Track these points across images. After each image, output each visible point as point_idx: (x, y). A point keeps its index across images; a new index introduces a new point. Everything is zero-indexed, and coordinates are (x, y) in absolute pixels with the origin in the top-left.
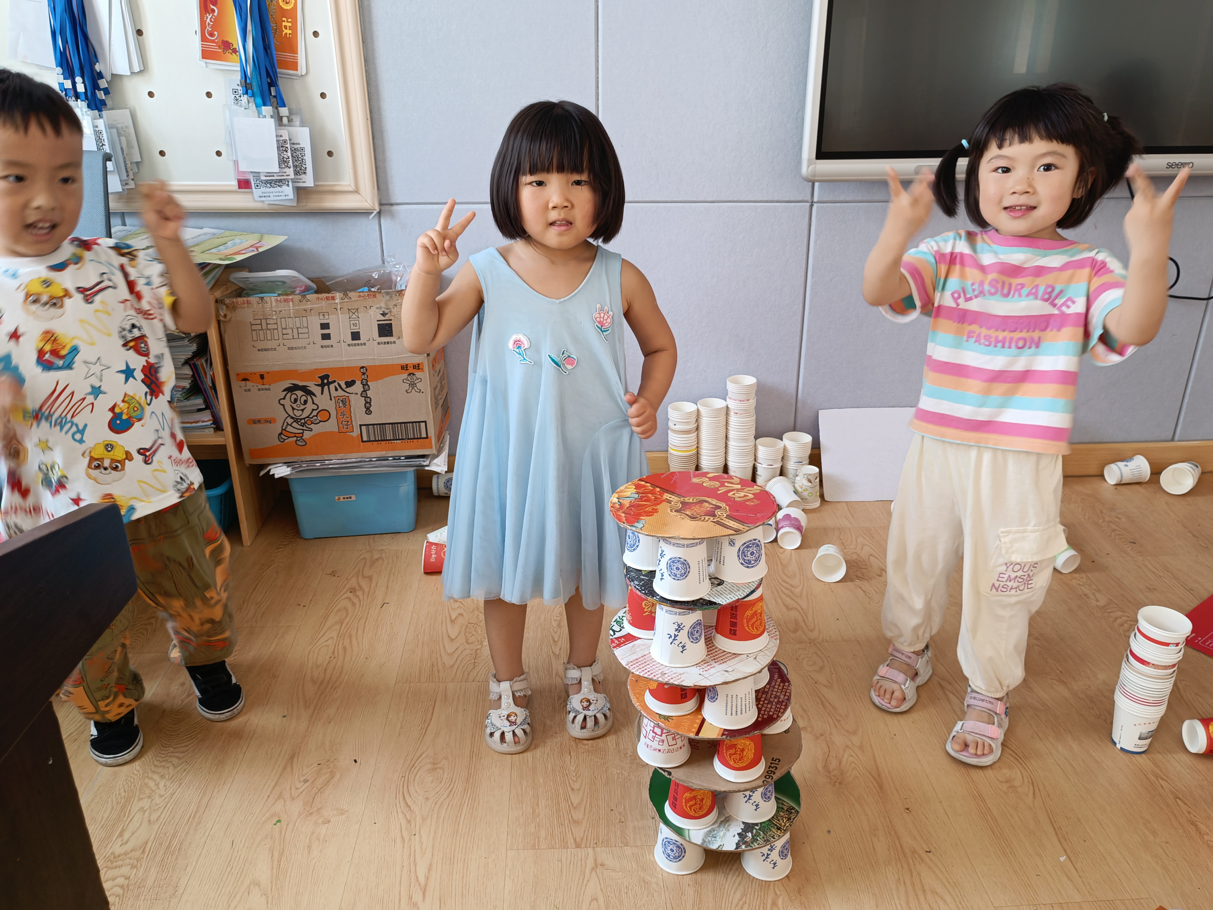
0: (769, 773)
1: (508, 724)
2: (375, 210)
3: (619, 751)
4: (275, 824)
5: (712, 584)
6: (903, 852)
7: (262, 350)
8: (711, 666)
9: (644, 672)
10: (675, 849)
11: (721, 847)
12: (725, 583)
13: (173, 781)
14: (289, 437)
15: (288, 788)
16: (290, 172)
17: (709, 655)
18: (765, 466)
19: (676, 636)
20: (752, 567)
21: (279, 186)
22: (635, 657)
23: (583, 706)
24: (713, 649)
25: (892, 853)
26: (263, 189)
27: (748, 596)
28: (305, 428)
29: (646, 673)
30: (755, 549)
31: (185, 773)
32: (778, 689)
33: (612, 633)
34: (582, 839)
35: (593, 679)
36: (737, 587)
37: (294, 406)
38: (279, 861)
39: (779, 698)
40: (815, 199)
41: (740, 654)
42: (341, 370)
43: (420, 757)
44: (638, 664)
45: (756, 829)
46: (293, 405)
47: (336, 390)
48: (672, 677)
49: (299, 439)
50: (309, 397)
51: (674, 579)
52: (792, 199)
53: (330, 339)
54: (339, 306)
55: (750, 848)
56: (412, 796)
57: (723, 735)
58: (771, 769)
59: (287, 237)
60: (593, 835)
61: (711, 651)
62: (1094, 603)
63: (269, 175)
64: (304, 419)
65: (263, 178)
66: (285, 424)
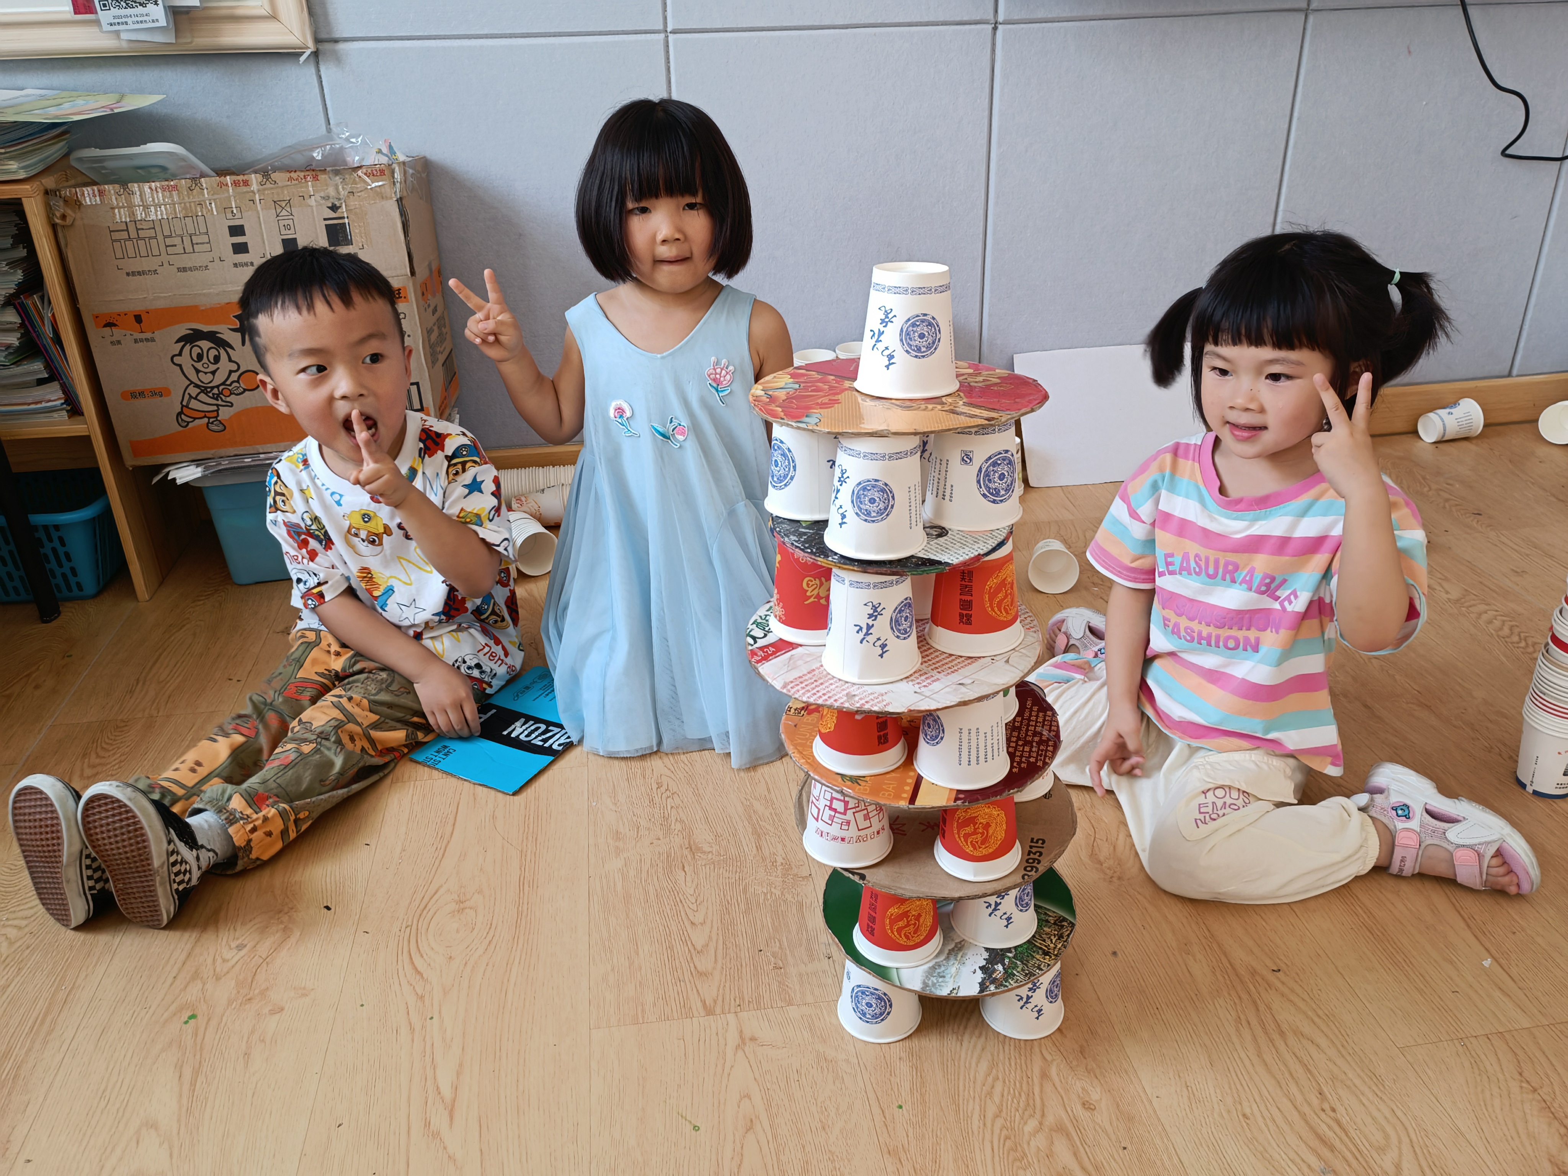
0: (1030, 861)
2: (308, 48)
3: (764, 859)
4: (186, 1022)
5: (927, 534)
6: (1237, 975)
7: (133, 274)
8: (933, 679)
9: (815, 697)
10: (873, 1002)
11: (955, 991)
12: (950, 532)
14: (195, 419)
15: (210, 960)
17: (925, 662)
19: (869, 627)
20: (1001, 501)
22: (796, 674)
24: (931, 653)
25: (1220, 977)
26: (115, 11)
27: (994, 550)
28: (220, 402)
29: (820, 697)
30: (1006, 468)
32: (1037, 722)
34: (715, 1002)
36: (974, 537)
37: (199, 366)
38: (193, 1084)
39: (1041, 734)
40: (1001, 19)
41: (979, 658)
43: (435, 893)
44: (803, 685)
45: (1009, 958)
46: (196, 365)
48: (867, 699)
49: (211, 420)
50: (222, 351)
51: (866, 520)
52: (966, 18)
53: (247, 251)
54: (257, 196)
55: (1003, 989)
56: (425, 956)
57: (956, 799)
58: (1032, 856)
60: (733, 992)
61: (927, 656)
64: (218, 387)
66: (187, 397)
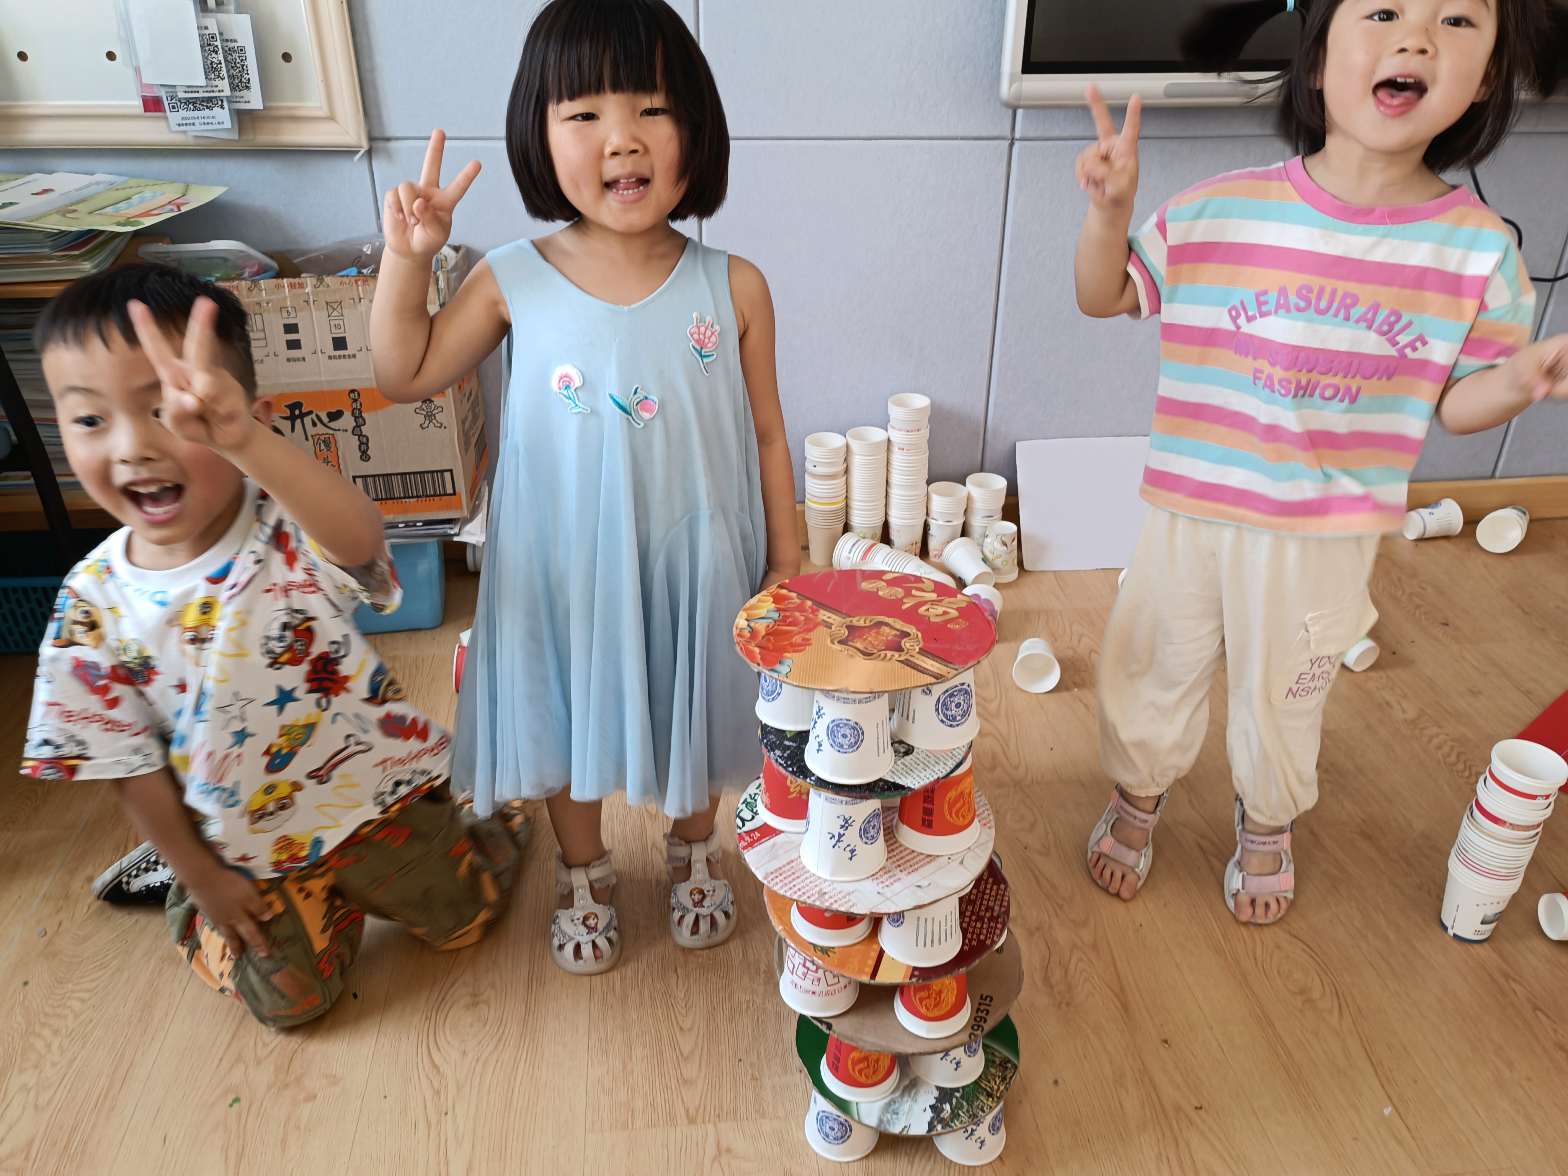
0: (976, 1022)
1: (585, 931)
2: (362, 147)
4: (231, 1105)
5: (895, 752)
6: (1163, 1110)
8: (895, 878)
9: (792, 891)
10: (836, 1127)
11: (906, 1130)
12: (916, 750)
13: (72, 1040)
15: (252, 1044)
16: (224, 85)
17: (890, 858)
18: (941, 522)
19: (840, 836)
20: (958, 725)
21: (208, 108)
22: (776, 864)
23: (693, 900)
24: (896, 848)
25: (1148, 1113)
26: (183, 113)
27: (952, 771)
29: (796, 892)
30: (962, 698)
31: (91, 1025)
32: (990, 896)
33: (740, 823)
34: (697, 1112)
35: (708, 860)
36: (935, 757)
39: (993, 910)
40: (1018, 135)
41: (938, 856)
42: (321, 396)
43: (453, 985)
44: (781, 878)
45: (957, 1098)
47: (314, 425)
48: (836, 898)
51: (839, 751)
52: (984, 134)
53: (300, 348)
54: (311, 297)
55: (948, 1129)
56: (442, 1050)
57: (911, 977)
58: (980, 1014)
59: (226, 188)
60: (713, 1102)
61: (893, 850)
62: (1401, 716)
63: (190, 90)
65: (181, 95)
